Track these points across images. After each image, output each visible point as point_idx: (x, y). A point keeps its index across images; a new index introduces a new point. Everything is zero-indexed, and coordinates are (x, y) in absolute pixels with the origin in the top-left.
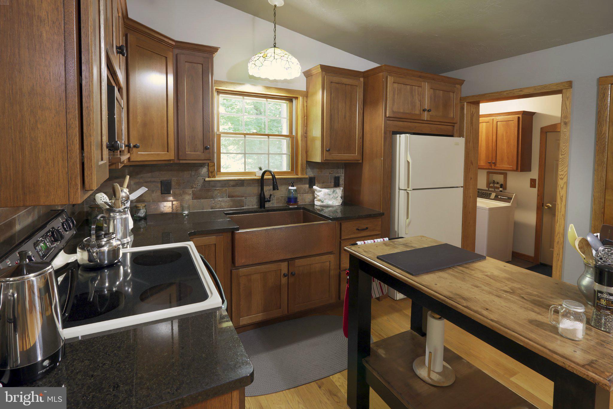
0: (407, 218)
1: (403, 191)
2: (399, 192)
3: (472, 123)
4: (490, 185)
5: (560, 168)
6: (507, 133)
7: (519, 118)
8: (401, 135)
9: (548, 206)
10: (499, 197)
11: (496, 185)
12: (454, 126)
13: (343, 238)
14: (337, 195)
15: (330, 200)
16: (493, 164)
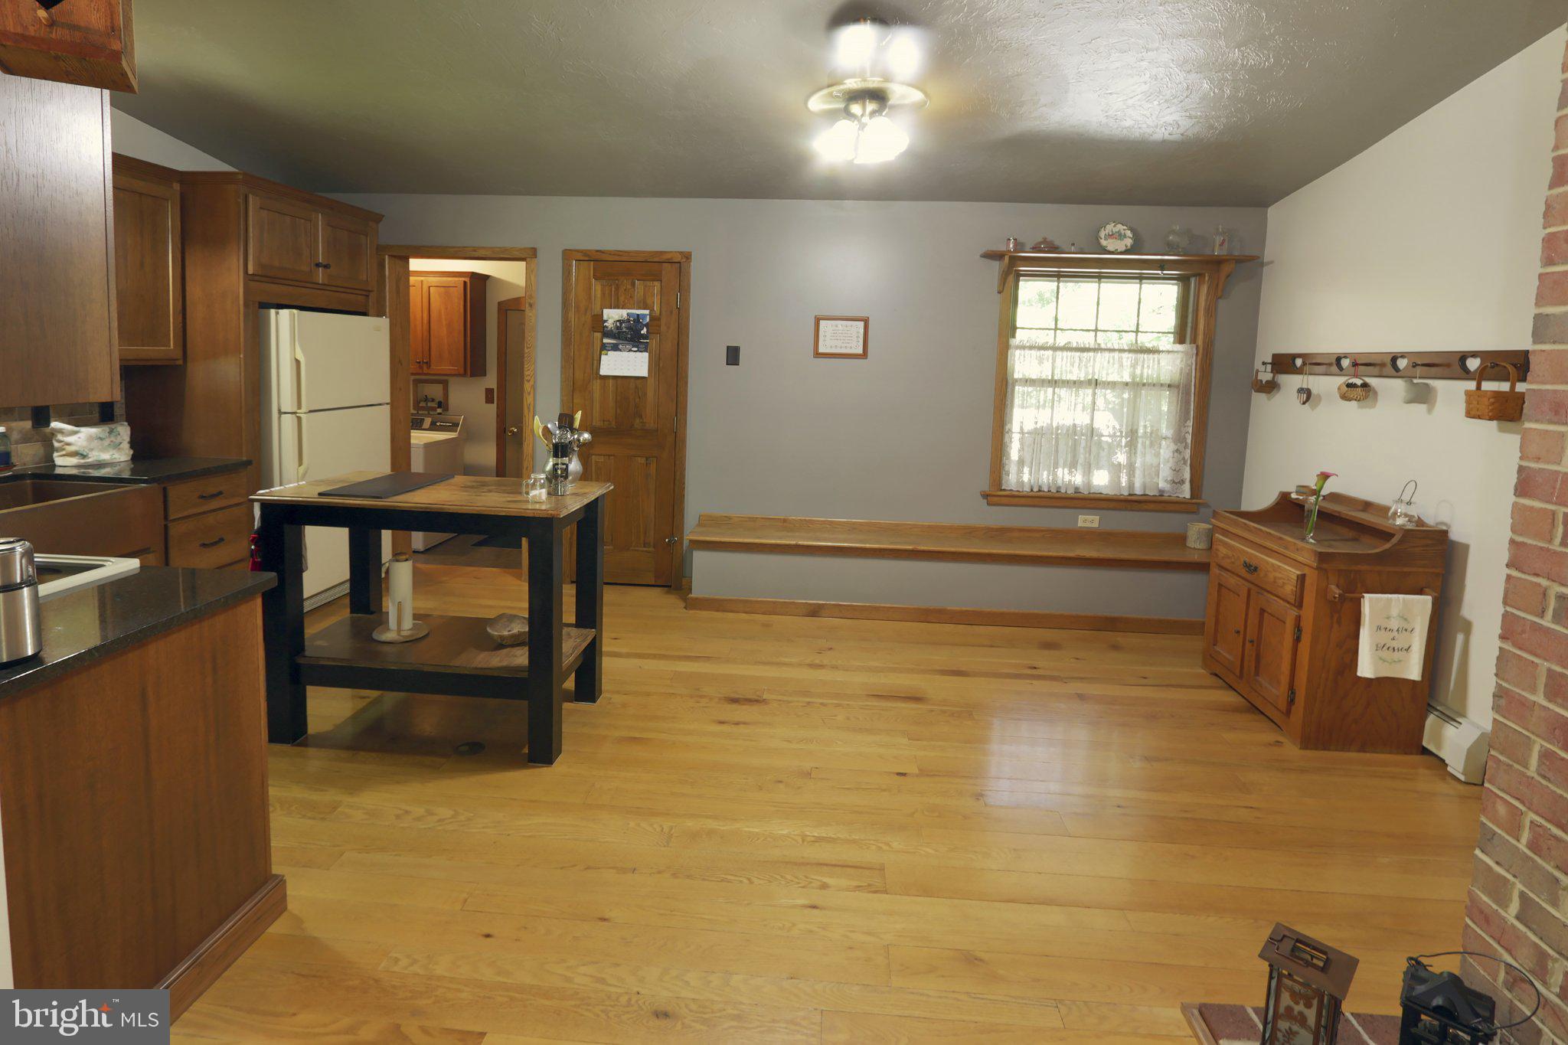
0: (300, 464)
1: (289, 415)
2: (279, 418)
3: (398, 292)
4: (421, 405)
5: (526, 366)
6: (447, 309)
7: (465, 283)
8: (280, 311)
9: (512, 432)
10: (438, 424)
11: (430, 404)
12: (367, 296)
13: (172, 518)
14: (119, 439)
15: (103, 450)
16: (425, 366)
